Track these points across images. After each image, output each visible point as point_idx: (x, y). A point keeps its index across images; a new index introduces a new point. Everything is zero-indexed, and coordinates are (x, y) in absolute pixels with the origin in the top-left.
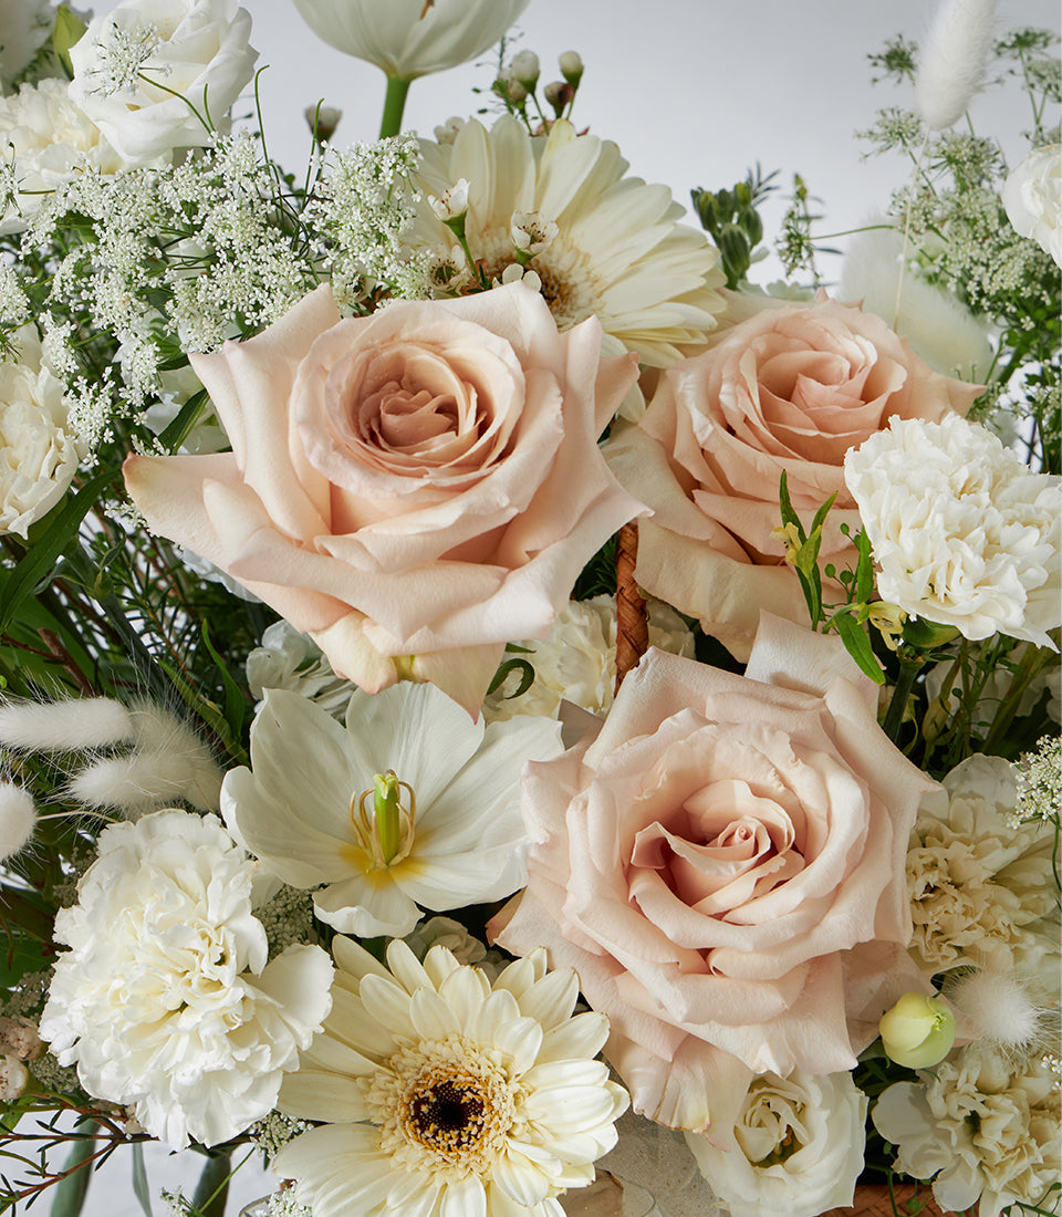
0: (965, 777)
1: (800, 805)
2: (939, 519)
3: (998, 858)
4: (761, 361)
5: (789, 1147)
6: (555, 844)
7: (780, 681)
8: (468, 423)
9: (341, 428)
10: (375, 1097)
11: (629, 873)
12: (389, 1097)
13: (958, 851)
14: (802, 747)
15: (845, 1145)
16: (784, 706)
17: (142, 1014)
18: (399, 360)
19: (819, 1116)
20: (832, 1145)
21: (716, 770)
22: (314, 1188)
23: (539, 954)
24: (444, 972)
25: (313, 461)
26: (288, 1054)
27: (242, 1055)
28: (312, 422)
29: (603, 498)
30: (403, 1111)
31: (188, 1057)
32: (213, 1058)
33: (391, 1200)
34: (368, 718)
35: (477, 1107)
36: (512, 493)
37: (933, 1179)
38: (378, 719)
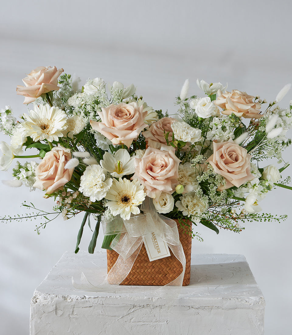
0: (185, 165)
1: (166, 162)
2: (181, 129)
3: (189, 173)
4: (162, 123)
5: (165, 204)
6: (138, 167)
7: (164, 151)
8: (128, 115)
9: (114, 115)
10: (117, 198)
11: (147, 170)
12: (119, 198)
13: (185, 172)
14: (166, 156)
15: (171, 203)
16: (165, 152)
17: (91, 186)
18: (121, 109)
19: (168, 200)
20: (170, 203)
21: (156, 158)
22: (110, 207)
23: (136, 179)
24: (125, 181)
25: (111, 118)
26: (107, 189)
27: (102, 189)
28: (111, 114)
29: (143, 124)
30: (120, 200)
31: (96, 190)
32: (99, 190)
33: (119, 208)
34: (117, 156)
35: (129, 199)
36: (133, 121)
37: (182, 211)
38: (118, 157)
